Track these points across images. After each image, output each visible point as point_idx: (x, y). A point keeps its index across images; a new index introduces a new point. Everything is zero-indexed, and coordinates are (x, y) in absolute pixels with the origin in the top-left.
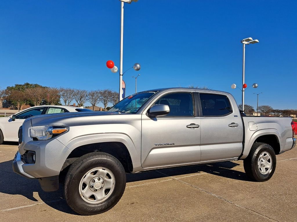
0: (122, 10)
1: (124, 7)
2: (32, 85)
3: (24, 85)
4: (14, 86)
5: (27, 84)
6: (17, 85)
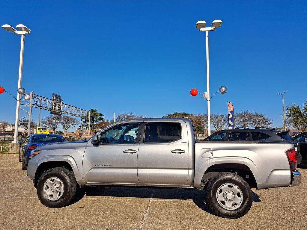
0: (207, 39)
1: (208, 36)
2: (179, 114)
3: (174, 114)
4: (167, 116)
5: (176, 113)
6: (169, 115)
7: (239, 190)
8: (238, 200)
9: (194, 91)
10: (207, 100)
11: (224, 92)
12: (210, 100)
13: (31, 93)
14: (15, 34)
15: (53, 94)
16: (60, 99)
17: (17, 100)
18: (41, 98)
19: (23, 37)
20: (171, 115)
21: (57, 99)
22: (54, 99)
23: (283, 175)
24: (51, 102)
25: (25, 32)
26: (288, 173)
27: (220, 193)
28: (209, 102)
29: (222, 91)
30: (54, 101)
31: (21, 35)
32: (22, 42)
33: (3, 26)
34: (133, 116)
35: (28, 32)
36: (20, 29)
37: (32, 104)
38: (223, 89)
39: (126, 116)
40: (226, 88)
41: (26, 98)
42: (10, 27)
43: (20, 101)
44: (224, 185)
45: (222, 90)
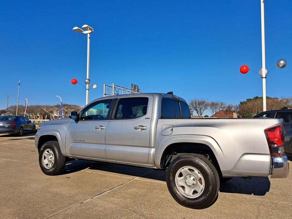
7: (200, 176)
8: (199, 187)
9: (245, 68)
10: (262, 78)
11: (284, 66)
12: (265, 77)
13: (113, 84)
14: (84, 34)
15: (132, 85)
16: (138, 89)
17: (86, 89)
18: (121, 88)
19: (89, 35)
20: (251, 99)
21: (135, 89)
22: (133, 88)
23: (260, 161)
24: (130, 91)
25: (90, 31)
26: (267, 159)
27: (180, 177)
28: (264, 80)
29: (281, 66)
30: (133, 91)
31: (87, 34)
32: (88, 40)
33: (73, 29)
34: (204, 102)
35: (92, 31)
36: (85, 29)
37: (115, 94)
38: (282, 62)
39: (197, 102)
40: (285, 61)
41: (93, 88)
42: (78, 29)
43: (88, 90)
44: (184, 168)
45: (281, 64)
